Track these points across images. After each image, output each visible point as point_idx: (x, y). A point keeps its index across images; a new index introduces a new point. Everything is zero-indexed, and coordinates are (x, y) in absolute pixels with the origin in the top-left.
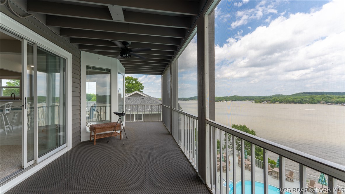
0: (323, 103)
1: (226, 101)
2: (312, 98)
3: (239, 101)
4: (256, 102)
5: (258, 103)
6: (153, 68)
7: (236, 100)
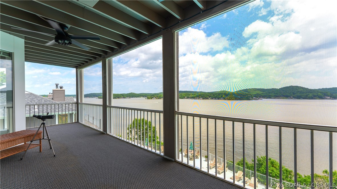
0: (186, 98)
1: (124, 97)
2: (181, 95)
3: (135, 97)
4: (148, 98)
5: (149, 99)
6: (72, 59)
7: (132, 97)
